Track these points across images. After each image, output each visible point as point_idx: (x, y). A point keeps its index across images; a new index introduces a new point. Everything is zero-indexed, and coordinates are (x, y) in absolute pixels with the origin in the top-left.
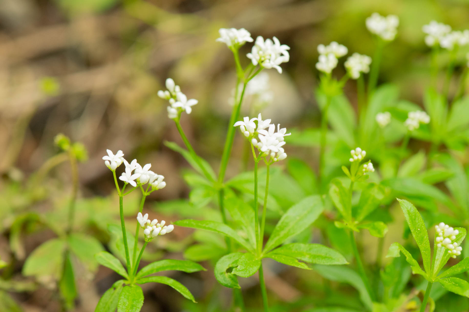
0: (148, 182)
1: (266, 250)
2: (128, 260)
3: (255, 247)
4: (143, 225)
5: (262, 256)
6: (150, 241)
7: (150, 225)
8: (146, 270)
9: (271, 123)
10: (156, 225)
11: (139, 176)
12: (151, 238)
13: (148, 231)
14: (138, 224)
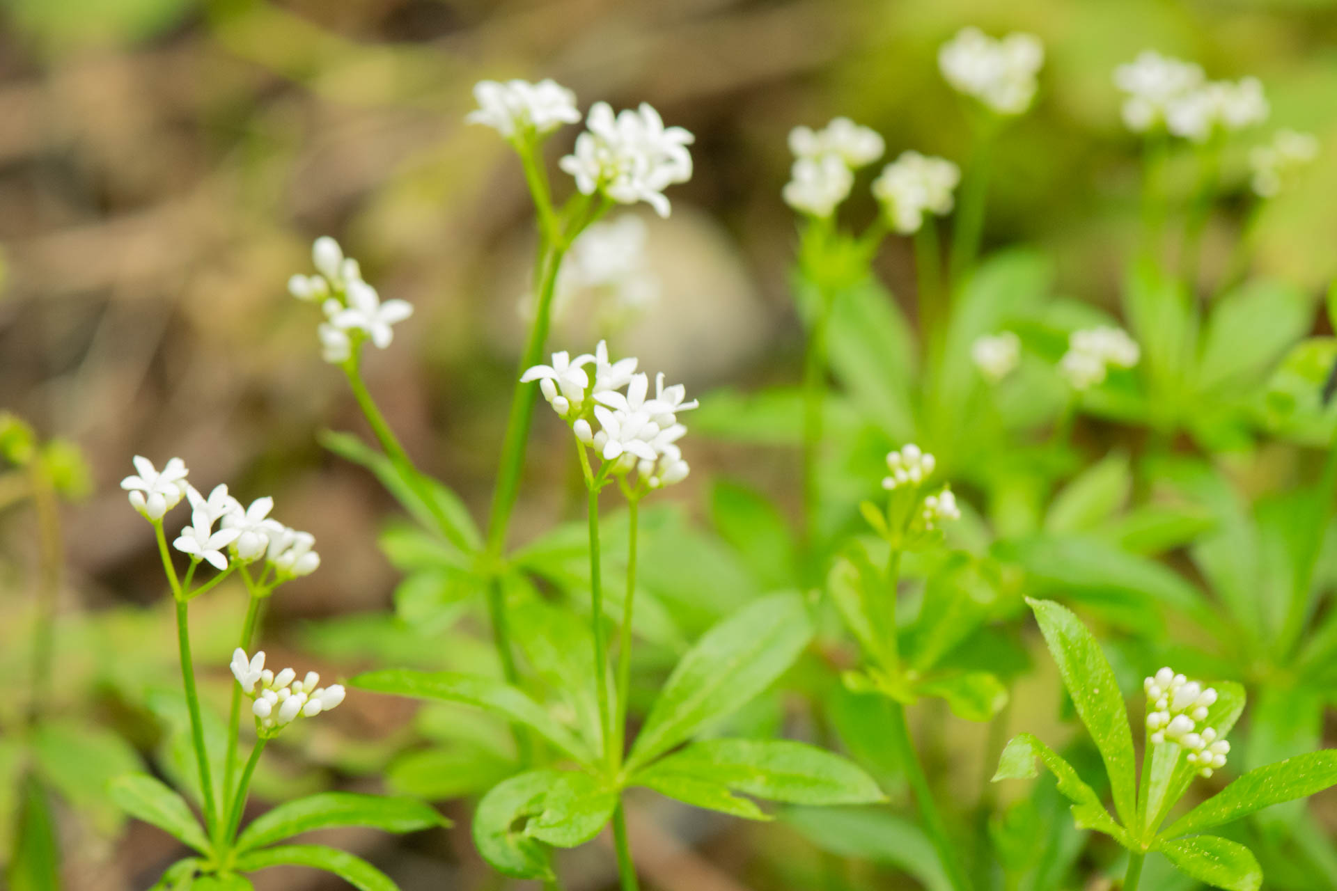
0: (266, 555)
1: (634, 761)
2: (208, 795)
3: (599, 752)
4: (249, 688)
5: (620, 778)
6: (272, 735)
7: (271, 686)
8: (265, 826)
9: (638, 371)
10: (290, 686)
11: (236, 537)
12: (276, 728)
13: (264, 704)
14: (237, 686)
